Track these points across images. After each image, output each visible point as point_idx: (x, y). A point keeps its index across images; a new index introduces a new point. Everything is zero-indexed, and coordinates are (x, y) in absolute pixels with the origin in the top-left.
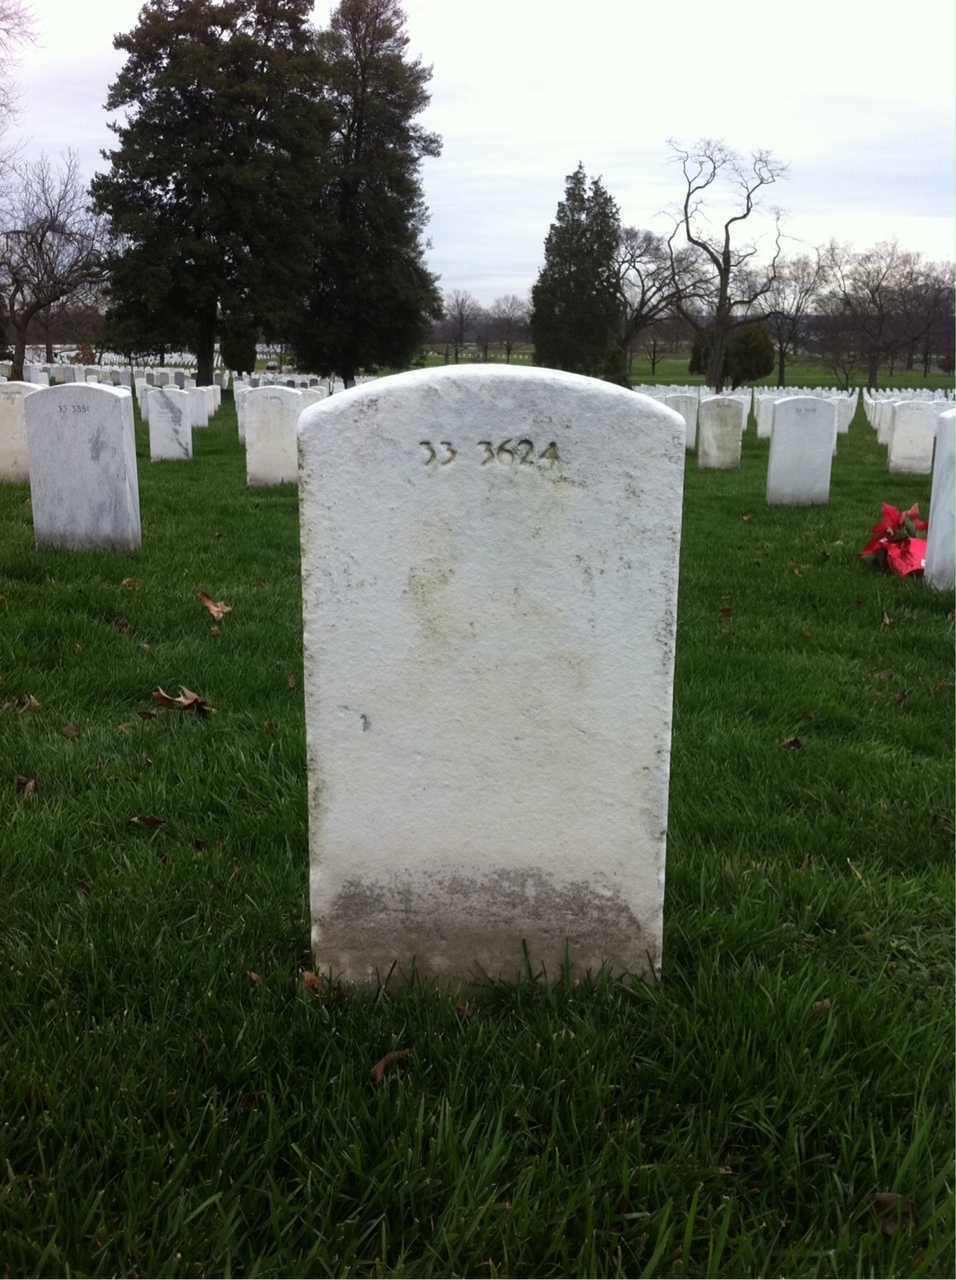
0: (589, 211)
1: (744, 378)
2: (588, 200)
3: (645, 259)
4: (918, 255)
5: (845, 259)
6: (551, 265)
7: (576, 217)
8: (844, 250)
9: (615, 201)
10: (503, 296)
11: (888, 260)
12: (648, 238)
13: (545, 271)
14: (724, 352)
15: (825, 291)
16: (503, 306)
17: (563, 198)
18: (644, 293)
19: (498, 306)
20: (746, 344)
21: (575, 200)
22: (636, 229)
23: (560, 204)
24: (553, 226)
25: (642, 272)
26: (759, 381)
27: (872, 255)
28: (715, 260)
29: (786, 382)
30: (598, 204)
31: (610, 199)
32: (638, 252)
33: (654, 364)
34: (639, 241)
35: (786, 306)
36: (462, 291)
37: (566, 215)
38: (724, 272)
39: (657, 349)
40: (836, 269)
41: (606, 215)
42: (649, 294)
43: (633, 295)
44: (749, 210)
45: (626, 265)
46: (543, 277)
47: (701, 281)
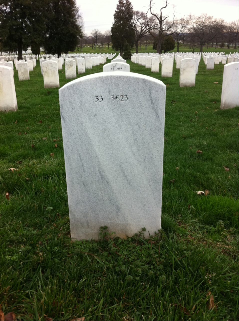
0: (125, 7)
1: (167, 50)
2: (125, 4)
3: (141, 19)
4: (213, 16)
5: (193, 18)
6: (116, 22)
7: (122, 8)
8: (193, 16)
9: (132, 4)
10: (107, 30)
11: (205, 18)
12: (142, 14)
13: (114, 23)
14: (161, 44)
15: (189, 27)
16: (107, 33)
17: (118, 3)
18: (142, 28)
19: (106, 33)
20: (167, 41)
21: (121, 4)
22: (139, 11)
23: (117, 5)
24: (116, 11)
25: (141, 23)
26: (171, 51)
27: (201, 17)
28: (158, 19)
29: (179, 51)
30: (127, 5)
31: (130, 3)
32: (140, 17)
33: (146, 47)
34: (140, 14)
35: (179, 31)
36: (96, 29)
37: (119, 8)
38: (161, 22)
39: (147, 43)
40: (191, 21)
41: (130, 8)
42: (143, 28)
43: (139, 29)
44: (166, 5)
45: (137, 21)
46: (114, 25)
47: (156, 25)
